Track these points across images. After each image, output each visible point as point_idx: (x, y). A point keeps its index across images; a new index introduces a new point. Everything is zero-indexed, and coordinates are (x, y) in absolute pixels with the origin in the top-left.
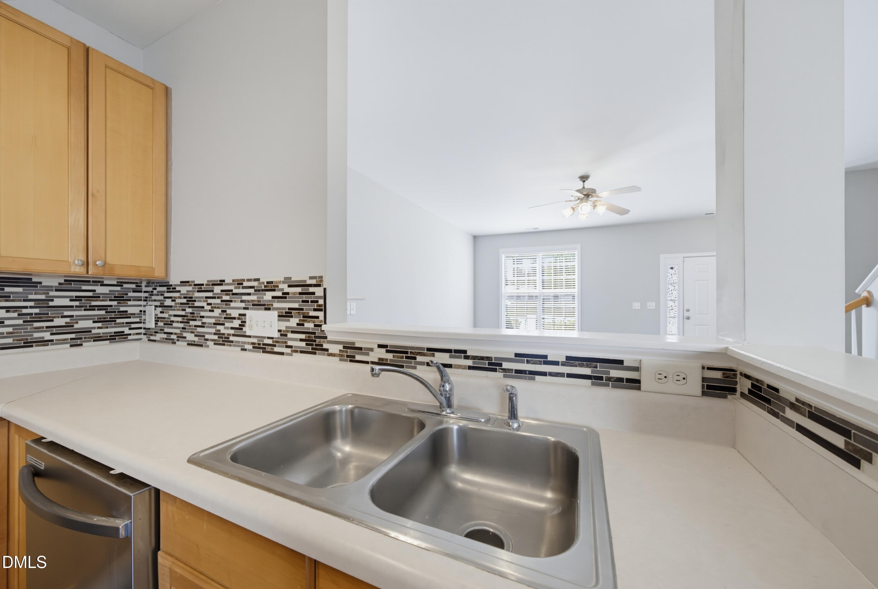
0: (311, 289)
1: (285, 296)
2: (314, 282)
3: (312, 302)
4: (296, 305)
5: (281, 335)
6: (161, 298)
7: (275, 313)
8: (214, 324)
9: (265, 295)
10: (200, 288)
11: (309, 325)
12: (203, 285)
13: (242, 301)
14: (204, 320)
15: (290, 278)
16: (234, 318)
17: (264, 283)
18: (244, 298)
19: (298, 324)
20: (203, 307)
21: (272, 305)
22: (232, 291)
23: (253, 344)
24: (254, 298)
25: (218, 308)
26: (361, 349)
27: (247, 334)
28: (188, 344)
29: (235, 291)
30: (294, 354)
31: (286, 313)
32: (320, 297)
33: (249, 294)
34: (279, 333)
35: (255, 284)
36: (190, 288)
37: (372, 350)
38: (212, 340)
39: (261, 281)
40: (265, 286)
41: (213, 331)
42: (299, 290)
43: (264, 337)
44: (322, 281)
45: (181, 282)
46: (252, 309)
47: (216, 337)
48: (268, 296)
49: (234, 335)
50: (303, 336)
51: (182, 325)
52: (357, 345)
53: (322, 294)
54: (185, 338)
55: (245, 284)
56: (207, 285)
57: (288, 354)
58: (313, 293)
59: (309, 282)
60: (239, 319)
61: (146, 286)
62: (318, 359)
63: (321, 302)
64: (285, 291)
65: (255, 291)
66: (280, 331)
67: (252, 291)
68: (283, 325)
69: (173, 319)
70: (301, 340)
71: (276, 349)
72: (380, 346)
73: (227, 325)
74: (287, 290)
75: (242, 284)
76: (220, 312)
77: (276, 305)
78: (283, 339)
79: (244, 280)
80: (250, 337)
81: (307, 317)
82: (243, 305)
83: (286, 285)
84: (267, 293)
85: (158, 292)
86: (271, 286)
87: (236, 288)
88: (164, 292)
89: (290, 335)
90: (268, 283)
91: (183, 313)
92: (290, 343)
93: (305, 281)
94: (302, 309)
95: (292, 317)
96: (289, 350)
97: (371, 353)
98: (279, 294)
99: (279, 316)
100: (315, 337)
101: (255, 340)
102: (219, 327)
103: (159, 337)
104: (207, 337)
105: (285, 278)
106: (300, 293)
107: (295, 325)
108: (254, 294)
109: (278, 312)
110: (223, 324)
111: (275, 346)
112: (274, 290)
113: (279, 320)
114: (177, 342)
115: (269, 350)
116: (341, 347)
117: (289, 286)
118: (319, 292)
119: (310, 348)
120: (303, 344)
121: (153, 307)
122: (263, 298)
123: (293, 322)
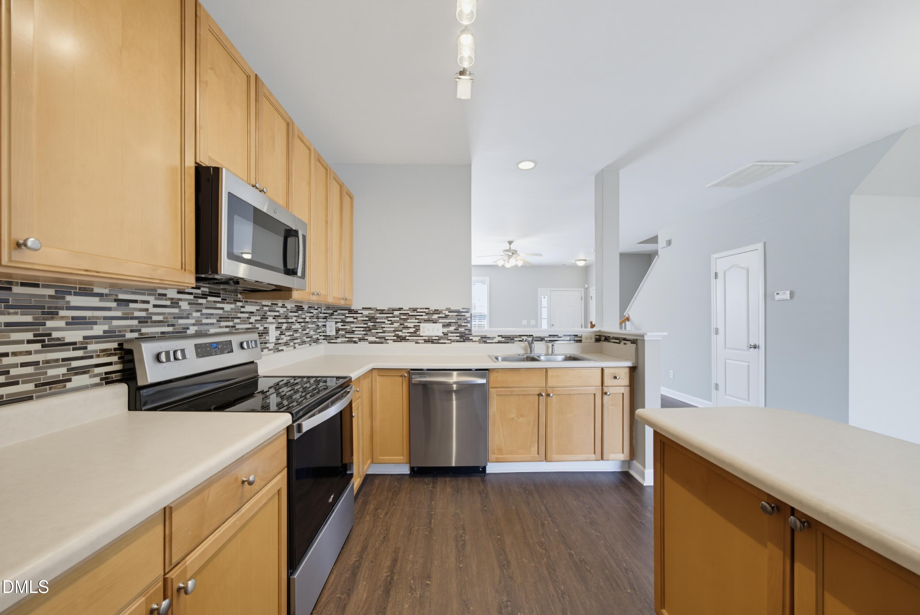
0: (463, 314)
1: (446, 317)
2: (465, 310)
3: (463, 319)
4: (454, 321)
5: (444, 335)
6: (343, 317)
7: (441, 325)
8: (393, 331)
9: (433, 316)
10: (382, 312)
11: (462, 330)
12: (385, 310)
13: (416, 319)
14: (384, 329)
15: (450, 308)
16: (411, 328)
17: (432, 310)
18: (417, 317)
19: (455, 329)
20: (385, 322)
21: (438, 321)
22: (408, 314)
23: (424, 340)
24: (426, 317)
25: (397, 322)
26: (490, 338)
27: (421, 335)
28: (369, 343)
29: (410, 314)
30: (452, 343)
31: (447, 324)
32: (469, 317)
33: (422, 315)
34: (443, 334)
35: (426, 310)
36: (373, 312)
37: (495, 338)
38: (391, 340)
39: (430, 309)
40: (433, 312)
41: (393, 334)
42: (456, 314)
43: (433, 336)
44: (469, 310)
45: (363, 308)
46: (423, 323)
47: (395, 338)
48: (435, 316)
49: (409, 336)
50: (458, 335)
51: (364, 332)
52: (488, 336)
53: (470, 316)
54: (367, 339)
55: (418, 310)
56: (387, 310)
57: (448, 343)
58: (465, 315)
59: (461, 310)
60: (413, 328)
61: (325, 310)
62: (467, 344)
63: (469, 319)
64: (447, 314)
65: (426, 314)
66: (443, 333)
67: (424, 314)
68: (445, 330)
69: (354, 329)
70: (457, 336)
71: (440, 341)
72: (499, 336)
73: (404, 331)
74: (447, 313)
75: (416, 310)
76: (399, 324)
77: (440, 321)
78: (446, 336)
79: (418, 309)
80: (422, 336)
81: (460, 326)
82: (417, 321)
83: (448, 312)
84: (434, 315)
85: (338, 313)
86: (437, 312)
87: (411, 312)
88: (347, 313)
89: (450, 334)
90: (435, 310)
91: (365, 326)
92: (450, 338)
93: (460, 310)
94: (457, 323)
95: (451, 326)
96: (449, 341)
97: (494, 339)
98: (443, 316)
99: (443, 326)
100: (465, 335)
101: (426, 338)
102: (397, 333)
103: (339, 340)
104: (387, 338)
105: (447, 308)
106: (456, 315)
107: (453, 330)
108: (425, 316)
109: (443, 324)
110: (402, 331)
111: (440, 340)
112: (440, 314)
113: (443, 328)
114: (359, 343)
115: (436, 342)
116: (479, 338)
117: (449, 312)
118: (468, 315)
119: (462, 340)
120: (458, 338)
121: (334, 323)
122: (432, 317)
123: (452, 328)
